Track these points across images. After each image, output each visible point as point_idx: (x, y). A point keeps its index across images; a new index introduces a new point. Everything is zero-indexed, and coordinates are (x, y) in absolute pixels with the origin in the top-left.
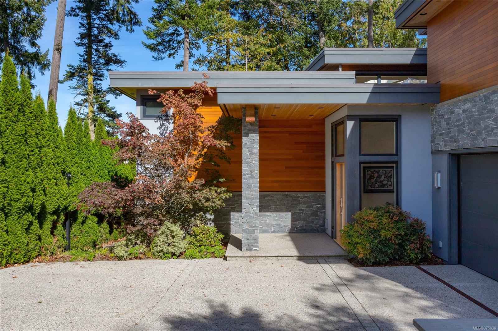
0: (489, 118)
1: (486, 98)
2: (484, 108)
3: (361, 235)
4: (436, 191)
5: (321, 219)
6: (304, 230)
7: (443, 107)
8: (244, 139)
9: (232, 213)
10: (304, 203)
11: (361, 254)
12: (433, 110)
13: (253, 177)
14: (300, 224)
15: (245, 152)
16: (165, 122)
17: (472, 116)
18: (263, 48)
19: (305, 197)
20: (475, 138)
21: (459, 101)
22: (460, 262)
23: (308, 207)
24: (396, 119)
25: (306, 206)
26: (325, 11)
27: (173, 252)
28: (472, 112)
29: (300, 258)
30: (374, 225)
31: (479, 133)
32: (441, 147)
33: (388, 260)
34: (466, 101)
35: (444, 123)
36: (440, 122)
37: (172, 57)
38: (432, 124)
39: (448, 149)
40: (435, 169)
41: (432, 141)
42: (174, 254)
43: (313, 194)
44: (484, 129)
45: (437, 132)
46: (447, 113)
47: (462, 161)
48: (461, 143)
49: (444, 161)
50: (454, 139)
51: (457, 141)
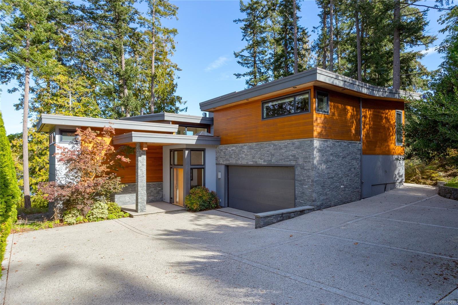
0: (243, 154)
1: (242, 147)
2: (241, 150)
3: (195, 199)
4: (218, 180)
5: (161, 195)
6: (153, 201)
7: (222, 147)
8: (139, 158)
9: (115, 195)
10: (153, 187)
11: (195, 207)
12: (216, 147)
13: (143, 176)
14: (151, 198)
15: (140, 165)
16: (75, 145)
17: (235, 152)
18: (82, 88)
19: (153, 184)
20: (237, 160)
21: (230, 146)
22: (228, 206)
23: (155, 189)
24: (204, 150)
25: (154, 189)
26: (129, 74)
27: (103, 217)
28: (235, 151)
29: (166, 213)
30: (200, 195)
31: (239, 159)
32: (221, 162)
33: (205, 208)
34: (233, 146)
35: (222, 153)
36: (220, 152)
37: (5, 84)
38: (216, 152)
39: (225, 163)
40: (217, 171)
41: (216, 160)
42: (102, 218)
43: (158, 183)
44: (241, 157)
45: (219, 156)
46: (224, 149)
47: (229, 168)
48: (231, 161)
49: (223, 168)
50: (227, 160)
51: (229, 161)
